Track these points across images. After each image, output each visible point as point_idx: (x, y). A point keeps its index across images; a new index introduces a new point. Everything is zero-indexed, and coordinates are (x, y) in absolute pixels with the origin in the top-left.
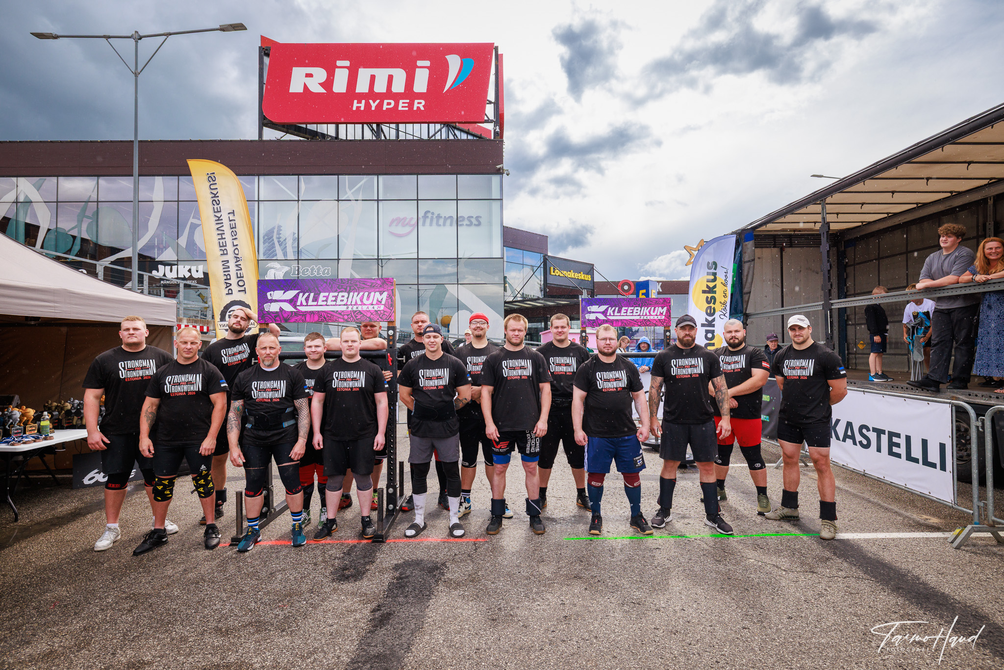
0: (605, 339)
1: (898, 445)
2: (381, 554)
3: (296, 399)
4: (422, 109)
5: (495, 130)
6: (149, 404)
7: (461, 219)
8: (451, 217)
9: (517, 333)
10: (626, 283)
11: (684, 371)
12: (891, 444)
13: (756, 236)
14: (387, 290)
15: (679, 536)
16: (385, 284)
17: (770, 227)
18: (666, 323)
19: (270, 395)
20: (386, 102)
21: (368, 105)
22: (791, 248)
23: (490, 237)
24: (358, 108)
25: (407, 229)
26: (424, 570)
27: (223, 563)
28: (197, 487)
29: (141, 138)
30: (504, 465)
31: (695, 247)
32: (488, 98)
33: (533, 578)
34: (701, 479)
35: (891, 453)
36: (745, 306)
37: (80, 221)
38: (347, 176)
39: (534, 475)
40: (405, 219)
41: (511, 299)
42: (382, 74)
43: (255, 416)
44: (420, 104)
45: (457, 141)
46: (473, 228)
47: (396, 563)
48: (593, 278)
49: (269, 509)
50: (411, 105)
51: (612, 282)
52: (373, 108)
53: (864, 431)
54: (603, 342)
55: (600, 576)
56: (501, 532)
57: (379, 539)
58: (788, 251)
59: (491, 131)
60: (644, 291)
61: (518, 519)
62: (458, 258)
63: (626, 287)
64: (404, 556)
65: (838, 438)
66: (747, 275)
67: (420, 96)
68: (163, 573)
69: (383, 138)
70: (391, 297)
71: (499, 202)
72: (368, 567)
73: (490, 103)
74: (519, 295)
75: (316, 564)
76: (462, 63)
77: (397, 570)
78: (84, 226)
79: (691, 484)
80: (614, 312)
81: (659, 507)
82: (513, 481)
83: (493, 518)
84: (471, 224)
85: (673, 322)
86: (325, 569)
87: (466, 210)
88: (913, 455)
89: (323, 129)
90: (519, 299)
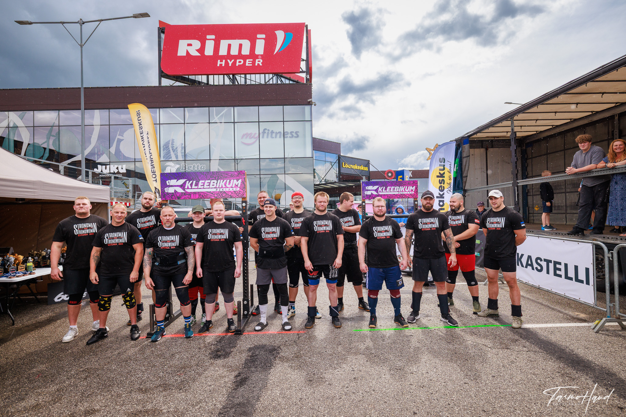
0: (379, 206)
1: (560, 270)
2: (240, 342)
3: (186, 247)
4: (261, 65)
5: (306, 78)
6: (95, 251)
7: (286, 133)
8: (280, 132)
9: (322, 204)
10: (390, 171)
11: (427, 226)
12: (556, 269)
13: (470, 141)
14: (241, 178)
15: (425, 327)
16: (240, 174)
17: (479, 135)
18: (415, 196)
19: (170, 244)
20: (238, 61)
21: (227, 63)
22: (492, 149)
23: (305, 144)
24: (221, 65)
25: (253, 140)
26: (267, 351)
27: (143, 349)
28: (126, 301)
29: (85, 86)
30: (315, 286)
31: (432, 148)
32: (302, 57)
33: (334, 355)
34: (438, 292)
35: (555, 274)
36: (464, 185)
37: (48, 138)
38: (214, 108)
39: (334, 291)
40: (251, 134)
41: (318, 183)
42: (235, 43)
43: (160, 257)
44: (259, 62)
45: (283, 85)
46: (294, 139)
47: (250, 347)
48: (369, 168)
49: (170, 316)
50: (254, 63)
51: (381, 171)
52: (230, 65)
53: (539, 261)
54: (377, 208)
55: (376, 353)
56: (314, 327)
57: (239, 333)
58: (491, 150)
59: (304, 78)
60: (401, 177)
61: (324, 319)
62: (284, 158)
63: (390, 174)
64: (254, 343)
65: (522, 266)
66: (465, 166)
67: (259, 57)
68: (105, 355)
69: (237, 83)
70: (244, 183)
71: (309, 123)
72: (232, 350)
73: (303, 60)
74: (323, 180)
75: (200, 349)
76: (285, 35)
77: (250, 351)
78: (51, 142)
79: (431, 296)
80: (382, 190)
81: (412, 310)
82: (321, 295)
83: (309, 318)
84: (292, 136)
85: (420, 196)
86: (206, 351)
87: (290, 127)
88: (569, 275)
89: (199, 78)
90: (323, 183)
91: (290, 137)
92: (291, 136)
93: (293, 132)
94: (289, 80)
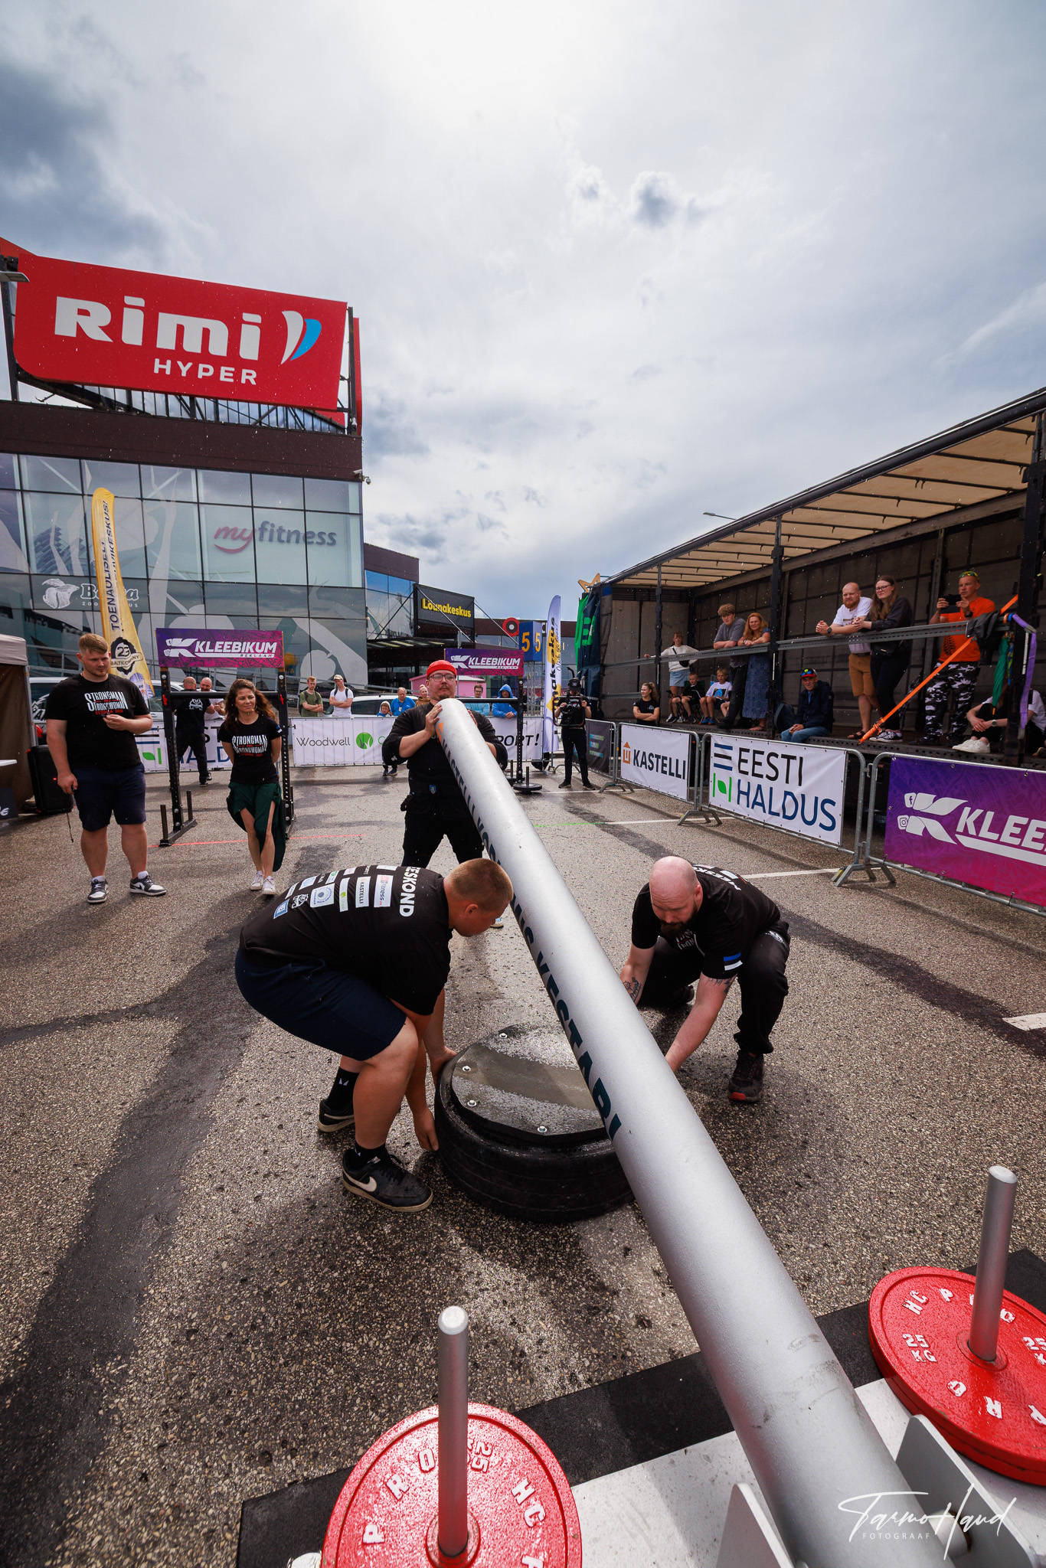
4: (253, 383)
5: (350, 423)
7: (311, 535)
8: (297, 532)
10: (512, 621)
13: (615, 589)
20: (201, 366)
21: (175, 369)
22: (649, 602)
23: (348, 560)
24: (162, 371)
25: (240, 544)
31: (590, 582)
32: (341, 373)
38: (152, 467)
40: (235, 530)
41: (374, 637)
42: (194, 326)
44: (249, 376)
45: (301, 432)
46: (325, 548)
48: (473, 613)
50: (237, 375)
51: (496, 620)
52: (184, 374)
58: (648, 604)
59: (345, 424)
60: (528, 634)
62: (308, 586)
63: (512, 627)
67: (249, 364)
69: (199, 417)
71: (357, 518)
73: (343, 379)
74: (384, 632)
76: (305, 324)
84: (323, 542)
87: (317, 524)
89: (108, 393)
90: (384, 637)
91: (317, 543)
92: (319, 541)
93: (324, 533)
94: (330, 423)
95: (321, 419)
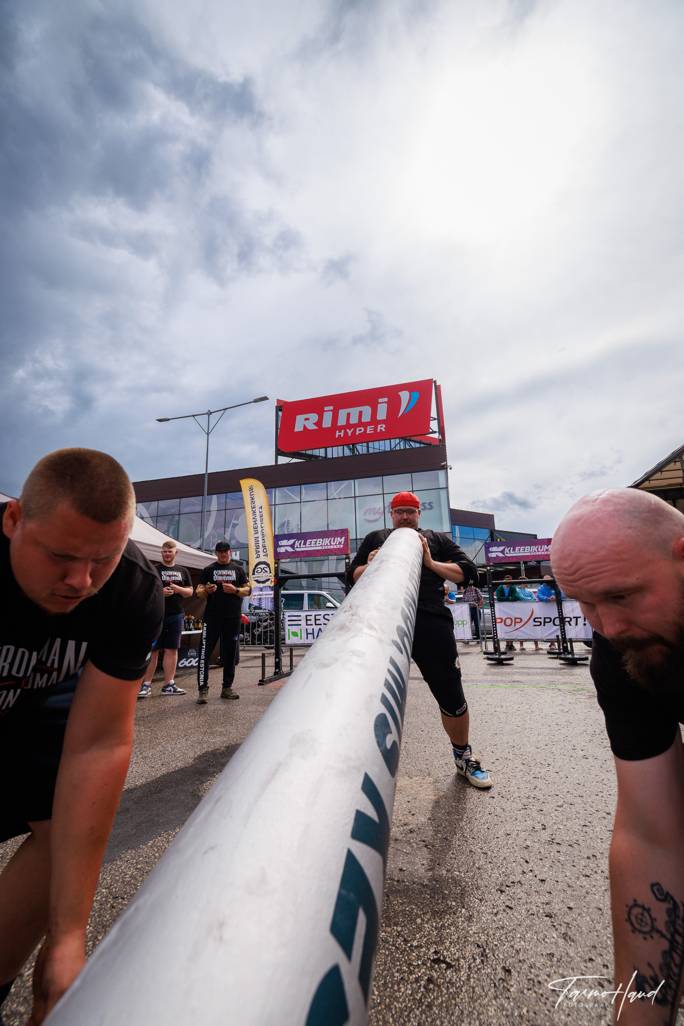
4: (384, 430)
5: (439, 438)
20: (358, 429)
21: (346, 433)
23: (441, 518)
24: (340, 436)
25: (377, 516)
32: (432, 416)
38: (333, 483)
40: (375, 509)
42: (354, 412)
44: (381, 428)
45: (413, 449)
46: (427, 511)
50: (375, 429)
52: (349, 435)
59: (436, 439)
67: (382, 422)
69: (358, 453)
71: (445, 490)
73: (434, 419)
76: (410, 395)
84: (425, 508)
89: (316, 452)
94: (420, 443)
95: (415, 442)
